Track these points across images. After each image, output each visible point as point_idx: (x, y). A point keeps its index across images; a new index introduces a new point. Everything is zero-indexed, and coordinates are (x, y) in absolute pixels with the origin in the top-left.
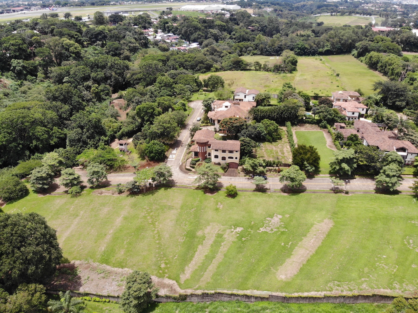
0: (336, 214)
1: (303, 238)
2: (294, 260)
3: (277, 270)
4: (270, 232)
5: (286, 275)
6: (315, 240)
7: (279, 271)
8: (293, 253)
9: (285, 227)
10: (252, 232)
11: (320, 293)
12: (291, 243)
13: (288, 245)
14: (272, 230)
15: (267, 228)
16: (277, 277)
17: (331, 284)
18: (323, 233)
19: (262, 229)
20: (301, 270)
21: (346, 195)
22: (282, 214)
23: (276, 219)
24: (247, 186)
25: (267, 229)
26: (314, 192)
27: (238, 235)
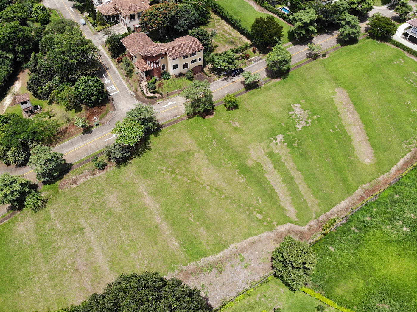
0: (337, 80)
1: (339, 116)
2: (358, 140)
3: (357, 157)
4: (308, 125)
5: (368, 157)
6: (350, 113)
7: (359, 157)
8: (349, 134)
9: (314, 114)
10: (294, 134)
11: (405, 157)
12: (336, 126)
13: (336, 129)
14: (307, 123)
15: (300, 122)
16: (364, 163)
17: (404, 146)
18: (348, 103)
19: (299, 127)
20: (372, 145)
21: (325, 58)
22: (297, 101)
23: (298, 110)
24: (233, 88)
25: (302, 124)
26: (298, 66)
27: (286, 144)
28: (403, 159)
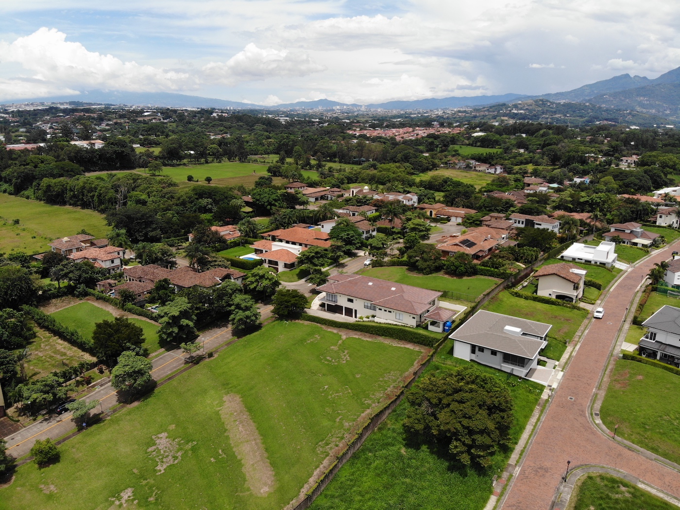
1: (226, 434)
2: (251, 463)
3: (249, 489)
4: (176, 462)
5: (265, 484)
6: (243, 425)
7: (252, 488)
8: (239, 457)
9: (188, 442)
10: (152, 481)
11: (321, 466)
12: (220, 451)
13: (220, 455)
14: (175, 458)
15: (164, 460)
16: (259, 495)
17: (319, 450)
18: (241, 412)
19: (161, 468)
20: (273, 464)
22: (162, 429)
23: (163, 441)
25: (167, 462)
26: (170, 379)
27: (136, 502)
28: (318, 469)
